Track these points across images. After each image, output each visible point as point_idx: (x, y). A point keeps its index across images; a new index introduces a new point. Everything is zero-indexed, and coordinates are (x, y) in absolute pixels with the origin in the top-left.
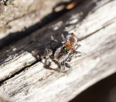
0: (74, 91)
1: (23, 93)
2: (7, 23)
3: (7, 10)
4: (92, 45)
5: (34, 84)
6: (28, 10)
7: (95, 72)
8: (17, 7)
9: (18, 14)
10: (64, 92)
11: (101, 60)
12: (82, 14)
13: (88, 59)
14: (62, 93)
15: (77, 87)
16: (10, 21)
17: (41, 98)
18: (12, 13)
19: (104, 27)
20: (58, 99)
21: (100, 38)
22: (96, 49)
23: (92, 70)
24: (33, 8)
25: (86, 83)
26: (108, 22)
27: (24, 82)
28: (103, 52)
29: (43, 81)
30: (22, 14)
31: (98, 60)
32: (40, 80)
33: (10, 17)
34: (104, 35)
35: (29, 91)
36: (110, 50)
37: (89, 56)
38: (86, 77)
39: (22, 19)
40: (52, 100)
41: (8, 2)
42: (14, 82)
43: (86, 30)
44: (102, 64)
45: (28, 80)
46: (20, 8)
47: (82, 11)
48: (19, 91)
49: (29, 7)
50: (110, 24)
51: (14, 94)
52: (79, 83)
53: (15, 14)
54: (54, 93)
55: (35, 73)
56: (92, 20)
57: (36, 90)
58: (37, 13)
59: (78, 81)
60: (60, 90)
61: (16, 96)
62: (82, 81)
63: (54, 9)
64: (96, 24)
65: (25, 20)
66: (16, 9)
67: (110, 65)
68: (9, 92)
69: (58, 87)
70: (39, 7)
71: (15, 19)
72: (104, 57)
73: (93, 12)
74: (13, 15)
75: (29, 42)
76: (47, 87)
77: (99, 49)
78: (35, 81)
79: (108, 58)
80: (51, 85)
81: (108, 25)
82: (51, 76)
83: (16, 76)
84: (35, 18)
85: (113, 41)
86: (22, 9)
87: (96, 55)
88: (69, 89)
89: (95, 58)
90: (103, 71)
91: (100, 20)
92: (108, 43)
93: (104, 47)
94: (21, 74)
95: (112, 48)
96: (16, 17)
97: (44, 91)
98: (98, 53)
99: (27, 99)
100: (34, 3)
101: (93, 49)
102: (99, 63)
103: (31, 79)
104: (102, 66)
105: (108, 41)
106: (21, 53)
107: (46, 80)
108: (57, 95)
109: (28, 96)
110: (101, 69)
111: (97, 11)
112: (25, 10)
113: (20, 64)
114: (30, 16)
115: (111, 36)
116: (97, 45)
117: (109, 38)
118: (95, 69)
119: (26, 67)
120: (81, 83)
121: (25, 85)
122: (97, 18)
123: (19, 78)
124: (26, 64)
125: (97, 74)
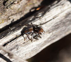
0: (40, 48)
1: (16, 49)
2: (8, 17)
3: (8, 11)
4: (48, 27)
5: (21, 45)
6: (18, 11)
8: (13, 9)
9: (13, 13)
10: (35, 49)
11: (52, 34)
13: (46, 33)
14: (34, 49)
15: (42, 46)
16: (10, 16)
17: (24, 51)
18: (10, 12)
19: (54, 18)
20: (32, 52)
21: (52, 23)
23: (48, 38)
24: (20, 10)
25: (46, 44)
26: (56, 16)
27: (16, 44)
28: (53, 30)
29: (25, 44)
30: (15, 13)
31: (51, 34)
32: (23, 43)
33: (9, 14)
34: (54, 22)
35: (19, 48)
36: (57, 29)
37: (47, 32)
38: (46, 42)
39: (15, 15)
40: (29, 52)
41: (8, 7)
42: (11, 44)
43: (45, 20)
44: (53, 36)
45: (18, 43)
46: (14, 10)
47: (43, 11)
48: (14, 48)
49: (19, 9)
50: (57, 17)
51: (11, 50)
52: (42, 45)
53: (12, 13)
54: (30, 49)
55: (21, 40)
57: (22, 48)
58: (22, 12)
59: (42, 44)
60: (33, 48)
61: (13, 51)
62: (44, 44)
63: (30, 10)
64: (50, 17)
65: (16, 16)
66: (12, 10)
67: (57, 36)
68: (9, 49)
69: (32, 47)
70: (23, 9)
71: (12, 15)
72: (54, 32)
73: (48, 11)
74: (11, 13)
75: (18, 25)
76: (27, 47)
77: (51, 29)
78: (21, 44)
79: (56, 32)
80: (29, 46)
81: (55, 17)
82: (29, 41)
83: (12, 41)
84: (21, 15)
85: (58, 25)
86: (15, 11)
87: (50, 31)
88: (38, 47)
90: (54, 39)
91: (52, 15)
92: (56, 26)
93: (54, 28)
94: (15, 40)
95: (58, 28)
96: (12, 14)
97: (25, 48)
98: (51, 30)
99: (18, 52)
100: (21, 8)
103: (19, 43)
104: (53, 37)
105: (56, 25)
106: (15, 31)
107: (27, 43)
108: (32, 50)
109: (18, 51)
110: (53, 38)
111: (50, 11)
112: (16, 11)
113: (14, 36)
114: (19, 14)
115: (57, 23)
116: (50, 27)
117: (56, 23)
118: (50, 38)
119: (17, 37)
120: (43, 45)
121: (17, 46)
122: (50, 14)
123: (14, 42)
124: (17, 36)
125: (51, 40)
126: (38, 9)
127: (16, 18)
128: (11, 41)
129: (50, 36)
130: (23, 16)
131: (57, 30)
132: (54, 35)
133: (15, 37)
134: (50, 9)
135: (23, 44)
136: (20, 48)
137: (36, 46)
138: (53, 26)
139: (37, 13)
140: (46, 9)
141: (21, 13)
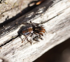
0: (41, 52)
1: (11, 54)
2: (2, 14)
4: (51, 26)
5: (17, 48)
6: (14, 6)
7: (53, 41)
8: (7, 4)
9: (8, 8)
10: (35, 53)
11: (56, 34)
12: (45, 7)
13: (49, 33)
14: (34, 53)
15: (43, 50)
16: (4, 12)
17: (22, 56)
18: (5, 8)
19: (58, 15)
20: (32, 57)
21: (56, 21)
22: (53, 28)
23: (51, 40)
24: (17, 5)
25: (48, 47)
26: (60, 12)
27: (12, 47)
28: (57, 29)
29: (23, 47)
30: (10, 8)
32: (21, 46)
33: (3, 10)
34: (58, 20)
35: (15, 52)
36: (61, 28)
37: (49, 32)
38: (48, 44)
39: (10, 11)
40: (28, 57)
41: (2, 1)
42: (6, 48)
43: (48, 17)
44: (57, 36)
45: (14, 46)
46: (9, 4)
48: (9, 52)
49: (15, 4)
51: (6, 54)
52: (44, 47)
53: (6, 8)
54: (29, 53)
55: (18, 42)
56: (51, 11)
57: (19, 52)
58: (19, 7)
59: (43, 46)
61: (8, 56)
63: (29, 5)
64: (53, 13)
65: (12, 12)
67: (62, 37)
68: (3, 53)
70: (20, 4)
72: (58, 32)
73: (51, 7)
75: (15, 24)
76: (25, 50)
77: (55, 28)
78: (18, 47)
79: (60, 32)
80: (28, 49)
81: (60, 14)
83: (7, 44)
84: (18, 10)
85: (63, 23)
86: (11, 5)
87: (53, 31)
88: (38, 51)
89: (53, 33)
90: (58, 40)
91: (55, 11)
92: (60, 24)
93: (58, 27)
94: (10, 42)
95: (63, 27)
96: (7, 10)
97: (23, 52)
98: (55, 30)
99: (14, 57)
101: (52, 27)
102: (55, 36)
104: (57, 38)
106: (10, 31)
107: (25, 46)
108: (31, 55)
109: (14, 55)
111: (53, 6)
112: (12, 6)
113: (9, 37)
114: (15, 9)
115: (62, 20)
116: (54, 26)
117: (60, 21)
118: (53, 39)
119: (13, 39)
121: (13, 49)
122: (53, 10)
123: (9, 45)
124: (13, 37)
126: (38, 3)
127: (12, 14)
128: (5, 44)
129: (54, 37)
130: (19, 11)
131: (61, 30)
132: (59, 36)
133: (11, 38)
134: (53, 4)
135: (20, 48)
136: (17, 52)
137: (36, 50)
138: (57, 25)
139: (37, 8)
140: (48, 3)
141: (17, 9)
